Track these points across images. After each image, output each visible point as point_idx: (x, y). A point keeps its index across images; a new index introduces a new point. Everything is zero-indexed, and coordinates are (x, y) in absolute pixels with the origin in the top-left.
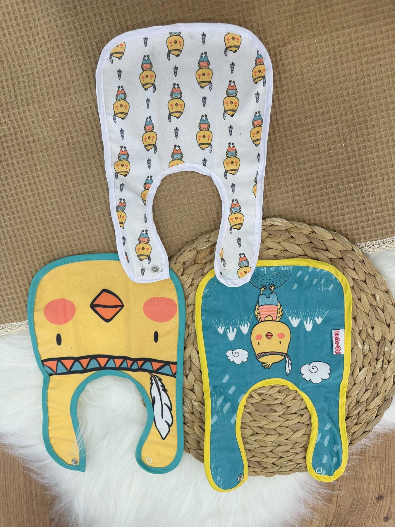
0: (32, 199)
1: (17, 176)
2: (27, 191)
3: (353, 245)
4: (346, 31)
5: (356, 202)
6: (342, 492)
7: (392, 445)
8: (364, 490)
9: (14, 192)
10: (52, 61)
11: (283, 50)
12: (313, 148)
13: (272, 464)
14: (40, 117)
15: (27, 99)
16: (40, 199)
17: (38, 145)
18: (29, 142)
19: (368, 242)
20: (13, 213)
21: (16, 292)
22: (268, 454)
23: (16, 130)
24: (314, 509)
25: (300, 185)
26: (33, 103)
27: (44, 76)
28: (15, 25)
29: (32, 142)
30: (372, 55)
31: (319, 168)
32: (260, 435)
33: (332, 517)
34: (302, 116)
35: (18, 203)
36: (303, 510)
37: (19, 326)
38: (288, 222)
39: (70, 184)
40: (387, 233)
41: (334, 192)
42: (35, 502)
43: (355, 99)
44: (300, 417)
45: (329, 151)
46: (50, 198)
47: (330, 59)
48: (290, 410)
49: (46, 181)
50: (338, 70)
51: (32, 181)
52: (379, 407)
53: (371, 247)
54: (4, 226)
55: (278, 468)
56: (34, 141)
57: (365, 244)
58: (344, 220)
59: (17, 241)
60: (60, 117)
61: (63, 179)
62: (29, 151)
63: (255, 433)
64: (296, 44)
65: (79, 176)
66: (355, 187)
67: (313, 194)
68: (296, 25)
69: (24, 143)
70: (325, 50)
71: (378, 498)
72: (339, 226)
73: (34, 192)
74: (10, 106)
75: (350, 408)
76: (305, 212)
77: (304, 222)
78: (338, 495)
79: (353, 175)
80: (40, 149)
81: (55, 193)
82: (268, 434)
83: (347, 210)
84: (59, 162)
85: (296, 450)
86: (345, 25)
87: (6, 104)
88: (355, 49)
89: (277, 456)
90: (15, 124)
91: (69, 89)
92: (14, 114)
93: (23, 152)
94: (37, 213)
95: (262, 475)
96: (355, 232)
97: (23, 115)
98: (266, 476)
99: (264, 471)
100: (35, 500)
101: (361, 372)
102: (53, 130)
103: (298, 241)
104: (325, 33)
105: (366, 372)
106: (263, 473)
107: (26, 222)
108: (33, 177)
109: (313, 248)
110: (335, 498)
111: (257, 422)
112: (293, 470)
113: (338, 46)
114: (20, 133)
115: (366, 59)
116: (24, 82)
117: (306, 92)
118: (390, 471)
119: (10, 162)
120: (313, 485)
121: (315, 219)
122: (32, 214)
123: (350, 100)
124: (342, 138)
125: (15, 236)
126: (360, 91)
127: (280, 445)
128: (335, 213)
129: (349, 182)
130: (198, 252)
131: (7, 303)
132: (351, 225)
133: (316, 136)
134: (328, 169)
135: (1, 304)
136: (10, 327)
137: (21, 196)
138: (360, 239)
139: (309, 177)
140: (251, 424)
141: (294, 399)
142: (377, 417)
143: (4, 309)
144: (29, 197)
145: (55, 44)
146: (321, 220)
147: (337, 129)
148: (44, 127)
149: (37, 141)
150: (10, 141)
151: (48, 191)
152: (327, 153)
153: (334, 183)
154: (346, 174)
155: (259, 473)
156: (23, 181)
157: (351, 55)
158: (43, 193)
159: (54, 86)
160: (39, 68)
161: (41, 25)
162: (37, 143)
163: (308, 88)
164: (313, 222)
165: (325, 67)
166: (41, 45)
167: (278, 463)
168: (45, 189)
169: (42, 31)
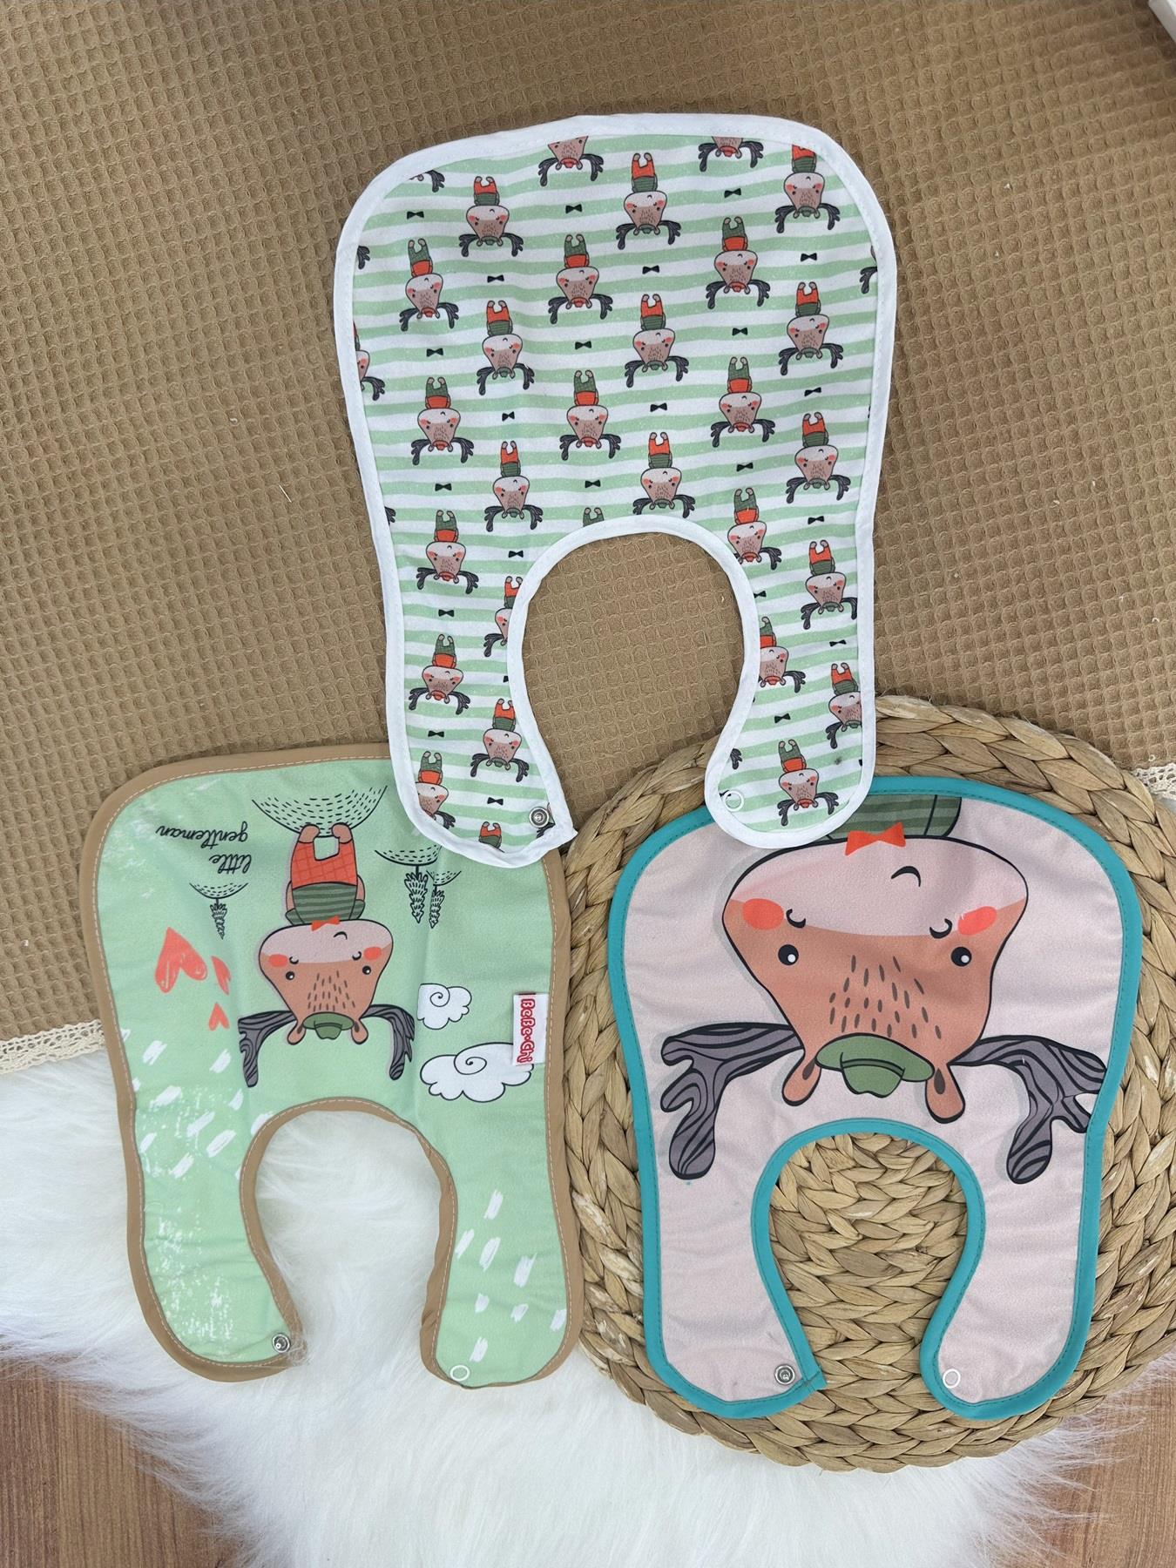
0: (176, 651)
1: (132, 582)
2: (161, 627)
3: (1126, 774)
4: (1097, 158)
5: (1133, 650)
6: (1102, 1515)
9: (121, 628)
10: (238, 250)
12: (1004, 492)
13: (893, 1434)
14: (203, 414)
15: (165, 360)
16: (200, 650)
17: (197, 493)
18: (169, 485)
19: (1171, 765)
20: (118, 692)
22: (880, 1403)
23: (132, 452)
25: (969, 601)
26: (184, 372)
27: (214, 294)
28: (127, 148)
29: (180, 484)
31: (1024, 551)
32: (855, 1344)
34: (973, 400)
35: (132, 661)
38: (935, 709)
39: (290, 605)
41: (1068, 620)
42: (170, 1559)
43: (1125, 350)
45: (1051, 500)
46: (229, 646)
47: (1049, 237)
48: (946, 1266)
49: (219, 598)
50: (1073, 269)
51: (176, 597)
55: (912, 1444)
56: (186, 482)
57: (1162, 771)
58: (1099, 701)
60: (262, 411)
61: (270, 591)
62: (171, 511)
63: (842, 1338)
64: (951, 195)
65: (316, 581)
66: (1131, 604)
67: (1007, 627)
68: (949, 142)
69: (156, 491)
70: (1035, 211)
72: (1085, 720)
73: (183, 631)
74: (114, 382)
75: (1126, 1259)
76: (982, 679)
77: (981, 707)
78: (1088, 1526)
79: (1122, 571)
80: (203, 504)
81: (246, 633)
82: (881, 1343)
83: (1108, 672)
84: (260, 543)
86: (1092, 141)
87: (105, 377)
88: (1124, 208)
89: (909, 1410)
90: (130, 434)
91: (289, 331)
92: (127, 405)
93: (154, 513)
94: (189, 691)
95: (864, 1466)
96: (1131, 736)
97: (153, 407)
98: (875, 1470)
99: (868, 1454)
100: (170, 1555)
101: (1155, 1150)
102: (241, 452)
103: (964, 763)
104: (1037, 164)
105: (1171, 1149)
106: (865, 1461)
107: (157, 716)
108: (180, 587)
110: (1080, 1535)
111: (848, 1307)
112: (957, 1450)
113: (1074, 200)
114: (143, 460)
115: (1155, 235)
116: (154, 312)
117: (982, 332)
119: (113, 541)
120: (1013, 1494)
121: (1014, 701)
122: (175, 694)
123: (1111, 353)
124: (1087, 462)
126: (1139, 326)
128: (1071, 682)
129: (1112, 591)
130: (666, 800)
132: (1119, 715)
133: (1013, 457)
134: (1050, 554)
137: (142, 641)
138: (1145, 757)
139: (995, 576)
140: (829, 1312)
141: (955, 1235)
144: (166, 643)
145: (249, 203)
146: (1032, 700)
147: (1076, 437)
148: (215, 442)
149: (195, 483)
150: (115, 484)
151: (223, 626)
152: (1046, 507)
153: (1068, 594)
154: (1101, 569)
155: (853, 1460)
156: (151, 598)
157: (1112, 224)
158: (210, 632)
159: (245, 322)
160: (201, 270)
161: (203, 146)
162: (195, 489)
163: (987, 321)
164: (1006, 707)
165: (1037, 260)
166: (206, 205)
167: (910, 1428)
168: (215, 622)
169: (208, 163)
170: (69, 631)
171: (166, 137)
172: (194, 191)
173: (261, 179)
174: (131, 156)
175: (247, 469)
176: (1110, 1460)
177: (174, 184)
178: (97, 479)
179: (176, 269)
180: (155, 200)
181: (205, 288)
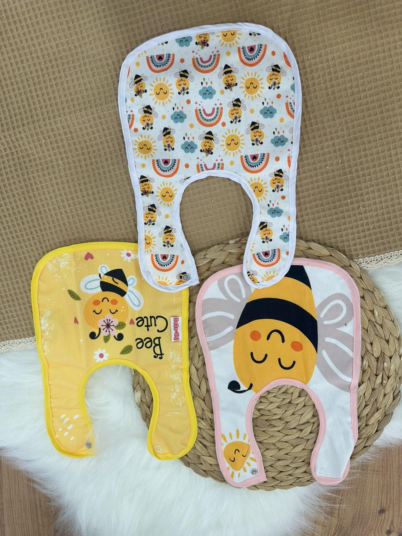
0: (29, 219)
1: (14, 196)
2: (24, 211)
3: (351, 261)
4: (341, 47)
5: (353, 219)
6: (344, 506)
7: (393, 459)
8: (366, 504)
9: (11, 212)
10: (46, 81)
13: (272, 479)
14: (35, 138)
15: (22, 119)
16: (37, 219)
17: (34, 165)
18: (25, 162)
19: (367, 258)
20: (11, 233)
21: (16, 310)
23: (12, 151)
24: (316, 522)
26: (28, 123)
27: (38, 96)
28: (8, 45)
29: (28, 162)
30: (367, 69)
31: (316, 184)
33: (333, 530)
35: (15, 223)
36: (304, 523)
37: (20, 343)
39: (66, 203)
40: (385, 249)
41: (330, 208)
42: (39, 513)
43: (351, 114)
44: (300, 432)
45: (325, 167)
46: (47, 217)
47: (324, 75)
48: (290, 425)
49: (43, 201)
50: (332, 86)
51: (28, 201)
52: (379, 422)
53: (369, 263)
54: (3, 245)
55: (278, 482)
56: (30, 161)
57: (363, 260)
58: (341, 236)
59: (16, 260)
60: (55, 137)
61: (59, 199)
62: (25, 172)
65: (74, 195)
66: (352, 203)
67: (309, 211)
69: (20, 164)
70: (319, 66)
71: (381, 512)
72: (337, 242)
73: (31, 212)
74: (5, 127)
76: (301, 228)
78: (339, 509)
79: (349, 192)
80: (35, 169)
81: (52, 213)
82: (268, 449)
83: (344, 226)
84: (54, 182)
85: (296, 464)
86: (339, 41)
88: (350, 64)
89: (277, 471)
90: (11, 145)
91: (63, 109)
92: (10, 135)
93: (19, 172)
94: (34, 232)
95: (262, 489)
96: (353, 248)
97: (18, 136)
98: (266, 490)
100: (39, 511)
102: (48, 150)
104: (320, 49)
105: (365, 387)
107: (24, 241)
108: (30, 197)
110: (337, 512)
111: (257, 437)
112: (294, 484)
113: (333, 62)
114: (16, 154)
115: (361, 74)
116: (17, 102)
118: (392, 485)
119: (6, 182)
120: (313, 498)
121: (312, 236)
122: (29, 233)
123: (346, 116)
124: (338, 154)
125: (14, 255)
126: (356, 106)
127: (279, 460)
128: (331, 230)
129: (346, 199)
131: (7, 321)
132: (348, 241)
133: (312, 152)
134: (324, 186)
135: (1, 321)
136: (11, 344)
137: (18, 216)
138: (358, 255)
141: (293, 414)
142: (377, 432)
143: (5, 327)
144: (26, 216)
145: (49, 65)
146: (318, 236)
147: (334, 145)
148: (39, 147)
150: (6, 162)
151: (44, 210)
152: (324, 170)
153: (330, 199)
154: (342, 191)
156: (20, 201)
157: (346, 70)
158: (40, 212)
159: (49, 106)
160: (33, 88)
161: (34, 45)
162: (33, 163)
164: (309, 238)
165: (320, 83)
166: (35, 65)
167: (278, 477)
168: (42, 209)
169: (36, 51)
171: (21, 42)
172: (30, 60)
173: (53, 57)
174: (9, 48)
175: (50, 156)
176: (347, 488)
177: (24, 58)
179: (24, 87)
180: (17, 63)
181: (34, 94)
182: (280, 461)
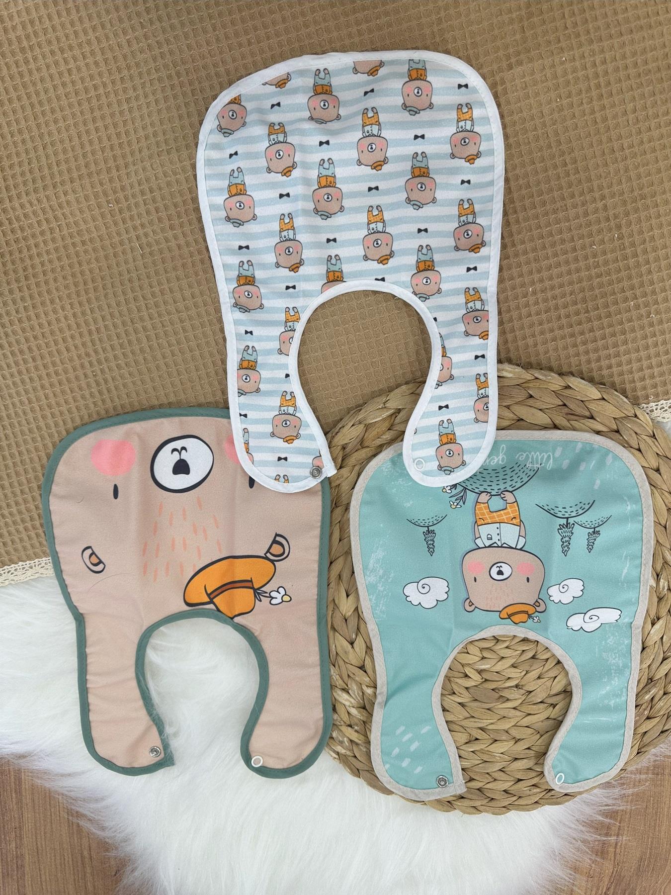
0: (78, 341)
1: (52, 302)
2: (70, 328)
3: (636, 408)
4: (616, 42)
5: (639, 334)
6: (624, 838)
9: (46, 329)
10: (111, 104)
11: (507, 75)
12: (563, 241)
13: (504, 793)
14: (93, 202)
15: (69, 170)
16: (92, 341)
17: (90, 249)
18: (74, 245)
19: (662, 402)
20: (45, 366)
22: (496, 775)
23: (51, 225)
24: (576, 869)
25: (542, 306)
26: (80, 177)
27: (97, 130)
28: (44, 44)
29: (80, 244)
30: (661, 81)
31: (575, 276)
32: (481, 742)
33: (606, 883)
34: (544, 187)
35: (54, 348)
36: (559, 872)
38: (524, 371)
39: (145, 313)
41: (600, 317)
42: (88, 870)
43: (634, 156)
44: (551, 708)
45: (591, 246)
46: (109, 338)
47: (589, 89)
48: (534, 696)
49: (103, 310)
50: (603, 108)
51: (78, 310)
53: (666, 410)
54: (31, 389)
55: (515, 798)
56: (84, 243)
57: (657, 405)
58: (619, 365)
59: (53, 416)
60: (126, 200)
61: (132, 306)
62: (75, 260)
63: (474, 739)
64: (530, 65)
65: (159, 299)
66: (637, 307)
67: (564, 321)
68: (529, 33)
69: (65, 247)
70: (580, 74)
72: (611, 376)
73: (82, 330)
74: (39, 184)
75: (640, 688)
76: (551, 352)
77: (551, 369)
78: (616, 844)
79: (632, 288)
80: (94, 256)
81: (119, 330)
82: (496, 741)
83: (625, 347)
84: (126, 277)
86: (613, 32)
87: (34, 181)
88: (632, 71)
89: (512, 779)
90: (50, 215)
91: (140, 151)
92: (48, 198)
93: (65, 262)
94: (87, 364)
95: (487, 812)
96: (639, 385)
97: (63, 199)
98: (493, 814)
99: (488, 804)
100: (88, 868)
101: (654, 627)
102: (116, 224)
103: (541, 403)
104: (581, 45)
105: (663, 626)
106: (488, 808)
107: (68, 380)
108: (80, 304)
109: (567, 414)
110: (612, 850)
111: (477, 720)
112: (541, 801)
113: (603, 67)
114: (58, 230)
115: (651, 88)
116: (62, 142)
117: (549, 146)
119: (41, 278)
120: (573, 826)
121: (570, 366)
122: (79, 367)
123: (626, 158)
124: (612, 223)
125: (50, 407)
126: (642, 142)
127: (516, 759)
128: (603, 353)
129: (626, 300)
130: (368, 427)
132: (631, 373)
133: (569, 221)
134: (590, 278)
136: (43, 564)
137: (59, 337)
138: (647, 397)
139: (557, 291)
140: (465, 723)
141: (539, 678)
144: (72, 337)
145: (117, 77)
146: (580, 365)
147: (605, 208)
148: (100, 219)
149: (89, 243)
150: (42, 245)
151: (106, 327)
152: (588, 250)
153: (600, 302)
154: (620, 286)
155: (481, 808)
156: (63, 311)
157: (625, 81)
158: (98, 330)
159: (116, 147)
160: (88, 116)
161: (89, 42)
162: (89, 247)
163: (553, 139)
164: (565, 369)
165: (582, 103)
166: (92, 77)
167: (513, 789)
168: (101, 324)
169: (92, 53)
170: (16, 331)
171: (66, 37)
172: (84, 69)
173: (124, 62)
174: (46, 50)
175: (118, 234)
176: (629, 807)
177: (72, 65)
178: (32, 242)
179: (74, 115)
180: (60, 74)
181: (91, 126)
182: (518, 761)
